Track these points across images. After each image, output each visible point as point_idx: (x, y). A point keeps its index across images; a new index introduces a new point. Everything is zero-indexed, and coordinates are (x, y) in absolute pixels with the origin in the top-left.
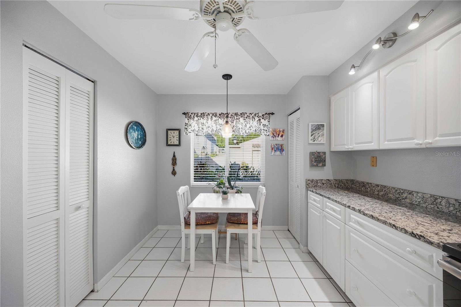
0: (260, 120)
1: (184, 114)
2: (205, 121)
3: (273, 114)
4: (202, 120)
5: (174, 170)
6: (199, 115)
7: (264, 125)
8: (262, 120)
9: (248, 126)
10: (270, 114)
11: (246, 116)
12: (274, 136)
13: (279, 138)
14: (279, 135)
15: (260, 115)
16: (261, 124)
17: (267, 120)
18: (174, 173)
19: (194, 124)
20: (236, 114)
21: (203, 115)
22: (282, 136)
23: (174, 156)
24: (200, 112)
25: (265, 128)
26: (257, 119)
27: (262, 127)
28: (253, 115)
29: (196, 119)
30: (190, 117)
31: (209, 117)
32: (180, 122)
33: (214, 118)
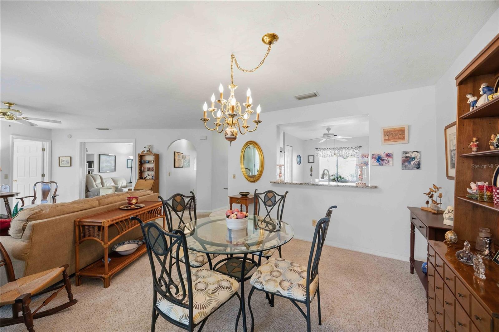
0: (354, 150)
1: (316, 149)
2: (326, 152)
3: (361, 147)
4: (324, 151)
5: (311, 174)
6: (323, 149)
7: (356, 153)
8: (355, 150)
9: (348, 153)
10: (360, 147)
11: (346, 148)
12: (362, 157)
13: (366, 158)
14: (365, 157)
15: (354, 148)
16: (355, 152)
17: (358, 150)
18: (311, 175)
19: (321, 153)
20: (341, 148)
21: (325, 149)
22: (367, 157)
23: (311, 167)
24: (323, 148)
25: (357, 154)
26: (352, 150)
27: (355, 154)
28: (350, 148)
29: (322, 151)
30: (319, 150)
31: (328, 150)
32: (314, 152)
33: (330, 150)
